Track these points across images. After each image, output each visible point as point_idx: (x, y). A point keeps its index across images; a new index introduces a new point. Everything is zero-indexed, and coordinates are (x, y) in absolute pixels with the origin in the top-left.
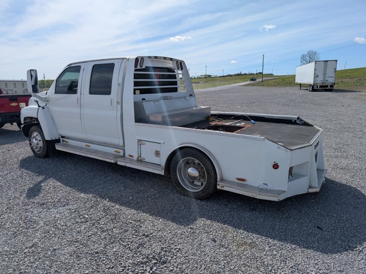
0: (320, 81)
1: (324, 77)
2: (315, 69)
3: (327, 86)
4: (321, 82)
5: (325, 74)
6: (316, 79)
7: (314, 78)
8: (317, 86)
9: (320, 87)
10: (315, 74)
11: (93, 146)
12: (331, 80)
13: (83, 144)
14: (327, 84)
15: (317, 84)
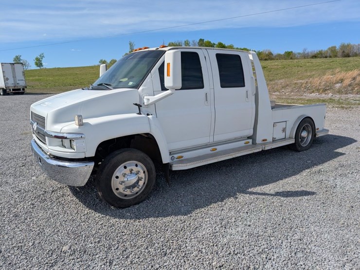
0: (11, 84)
1: (15, 81)
2: (3, 72)
3: (19, 89)
4: (13, 85)
5: (14, 77)
6: (7, 82)
7: (5, 81)
8: (10, 89)
9: (13, 90)
10: (4, 76)
11: (220, 148)
12: (22, 84)
13: (207, 151)
14: (19, 87)
15: (9, 87)
